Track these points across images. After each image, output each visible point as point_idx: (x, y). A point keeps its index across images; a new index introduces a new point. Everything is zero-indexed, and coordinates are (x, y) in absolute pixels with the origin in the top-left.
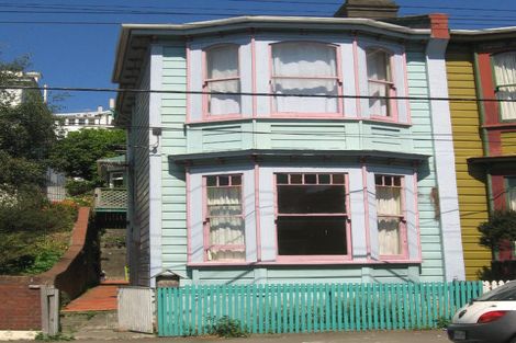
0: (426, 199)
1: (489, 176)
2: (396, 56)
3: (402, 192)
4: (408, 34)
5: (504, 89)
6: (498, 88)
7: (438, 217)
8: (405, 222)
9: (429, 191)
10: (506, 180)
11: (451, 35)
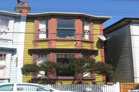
0: (14, 61)
1: (33, 54)
2: (11, 21)
3: (6, 58)
4: (15, 15)
5: (41, 30)
6: (39, 30)
7: (17, 66)
8: (6, 67)
9: (16, 58)
10: (37, 55)
11: (27, 15)
